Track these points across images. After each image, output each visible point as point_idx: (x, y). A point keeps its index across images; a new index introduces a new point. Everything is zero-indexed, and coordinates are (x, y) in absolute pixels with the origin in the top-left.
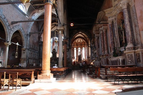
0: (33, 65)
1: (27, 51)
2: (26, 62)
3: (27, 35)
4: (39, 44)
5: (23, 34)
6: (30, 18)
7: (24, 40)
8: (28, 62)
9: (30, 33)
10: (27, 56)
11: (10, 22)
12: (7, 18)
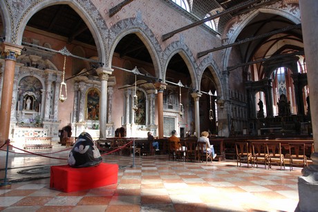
0: (242, 133)
1: (226, 105)
2: (227, 126)
3: (224, 73)
4: (246, 87)
5: (217, 73)
6: (224, 37)
7: (219, 85)
8: (232, 127)
9: (228, 68)
10: (228, 115)
11: (195, 56)
12: (191, 48)
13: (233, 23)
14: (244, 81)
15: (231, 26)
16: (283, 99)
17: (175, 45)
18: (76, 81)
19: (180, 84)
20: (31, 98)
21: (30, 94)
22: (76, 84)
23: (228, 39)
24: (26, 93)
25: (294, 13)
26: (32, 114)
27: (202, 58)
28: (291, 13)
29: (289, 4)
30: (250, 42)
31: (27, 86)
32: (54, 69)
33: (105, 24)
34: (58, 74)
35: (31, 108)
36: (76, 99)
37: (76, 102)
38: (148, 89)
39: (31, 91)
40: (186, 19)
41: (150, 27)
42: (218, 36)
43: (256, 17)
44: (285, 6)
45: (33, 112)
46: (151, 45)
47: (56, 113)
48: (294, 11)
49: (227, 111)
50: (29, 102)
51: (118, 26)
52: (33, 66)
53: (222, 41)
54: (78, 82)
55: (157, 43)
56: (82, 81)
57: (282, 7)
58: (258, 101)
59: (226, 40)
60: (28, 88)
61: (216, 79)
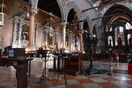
0: (106, 52)
1: (100, 41)
2: (100, 49)
3: (99, 28)
4: (105, 34)
5: (97, 28)
6: (99, 13)
7: (97, 32)
8: (102, 50)
9: (101, 26)
10: (101, 45)
11: (91, 20)
12: (90, 17)
13: (104, 7)
14: (104, 31)
15: (103, 8)
16: (120, 39)
17: (85, 15)
18: (43, 28)
19: (86, 31)
20: (26, 35)
21: (26, 33)
22: (44, 29)
23: (101, 14)
24: (24, 32)
25: (130, 5)
26: (26, 42)
27: (93, 21)
28: (129, 5)
29: (128, 1)
30: (107, 17)
31: (24, 29)
32: (36, 22)
33: (65, 3)
34: (37, 25)
35: (26, 40)
36: (44, 36)
37: (43, 37)
38: (70, 33)
39: (26, 31)
40: (89, 5)
41: (78, 7)
42: (97, 12)
43: (113, 6)
44: (126, 2)
45: (27, 41)
46: (79, 14)
47: (36, 42)
48: (130, 4)
49: (100, 43)
50: (25, 37)
51: (69, 5)
52: (27, 20)
53: (99, 14)
54: (45, 28)
55: (81, 14)
56: (47, 28)
57: (125, 2)
58: (109, 40)
59: (100, 14)
60: (25, 30)
61: (96, 30)
